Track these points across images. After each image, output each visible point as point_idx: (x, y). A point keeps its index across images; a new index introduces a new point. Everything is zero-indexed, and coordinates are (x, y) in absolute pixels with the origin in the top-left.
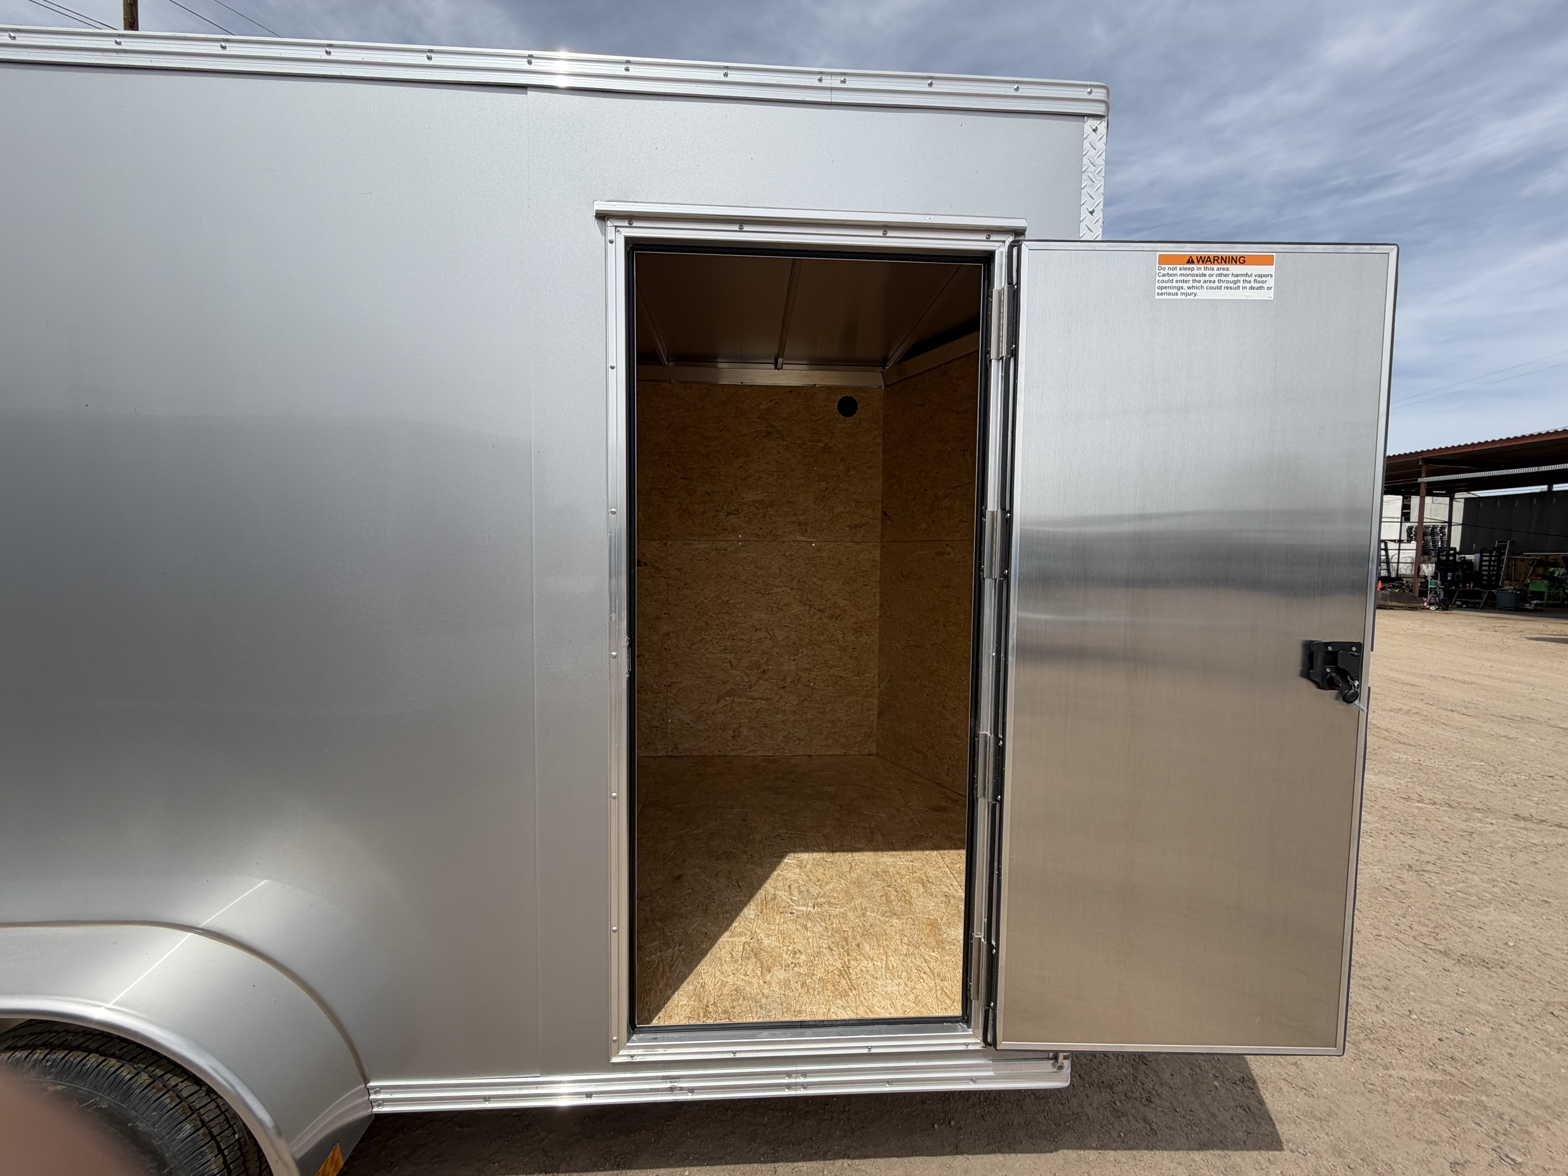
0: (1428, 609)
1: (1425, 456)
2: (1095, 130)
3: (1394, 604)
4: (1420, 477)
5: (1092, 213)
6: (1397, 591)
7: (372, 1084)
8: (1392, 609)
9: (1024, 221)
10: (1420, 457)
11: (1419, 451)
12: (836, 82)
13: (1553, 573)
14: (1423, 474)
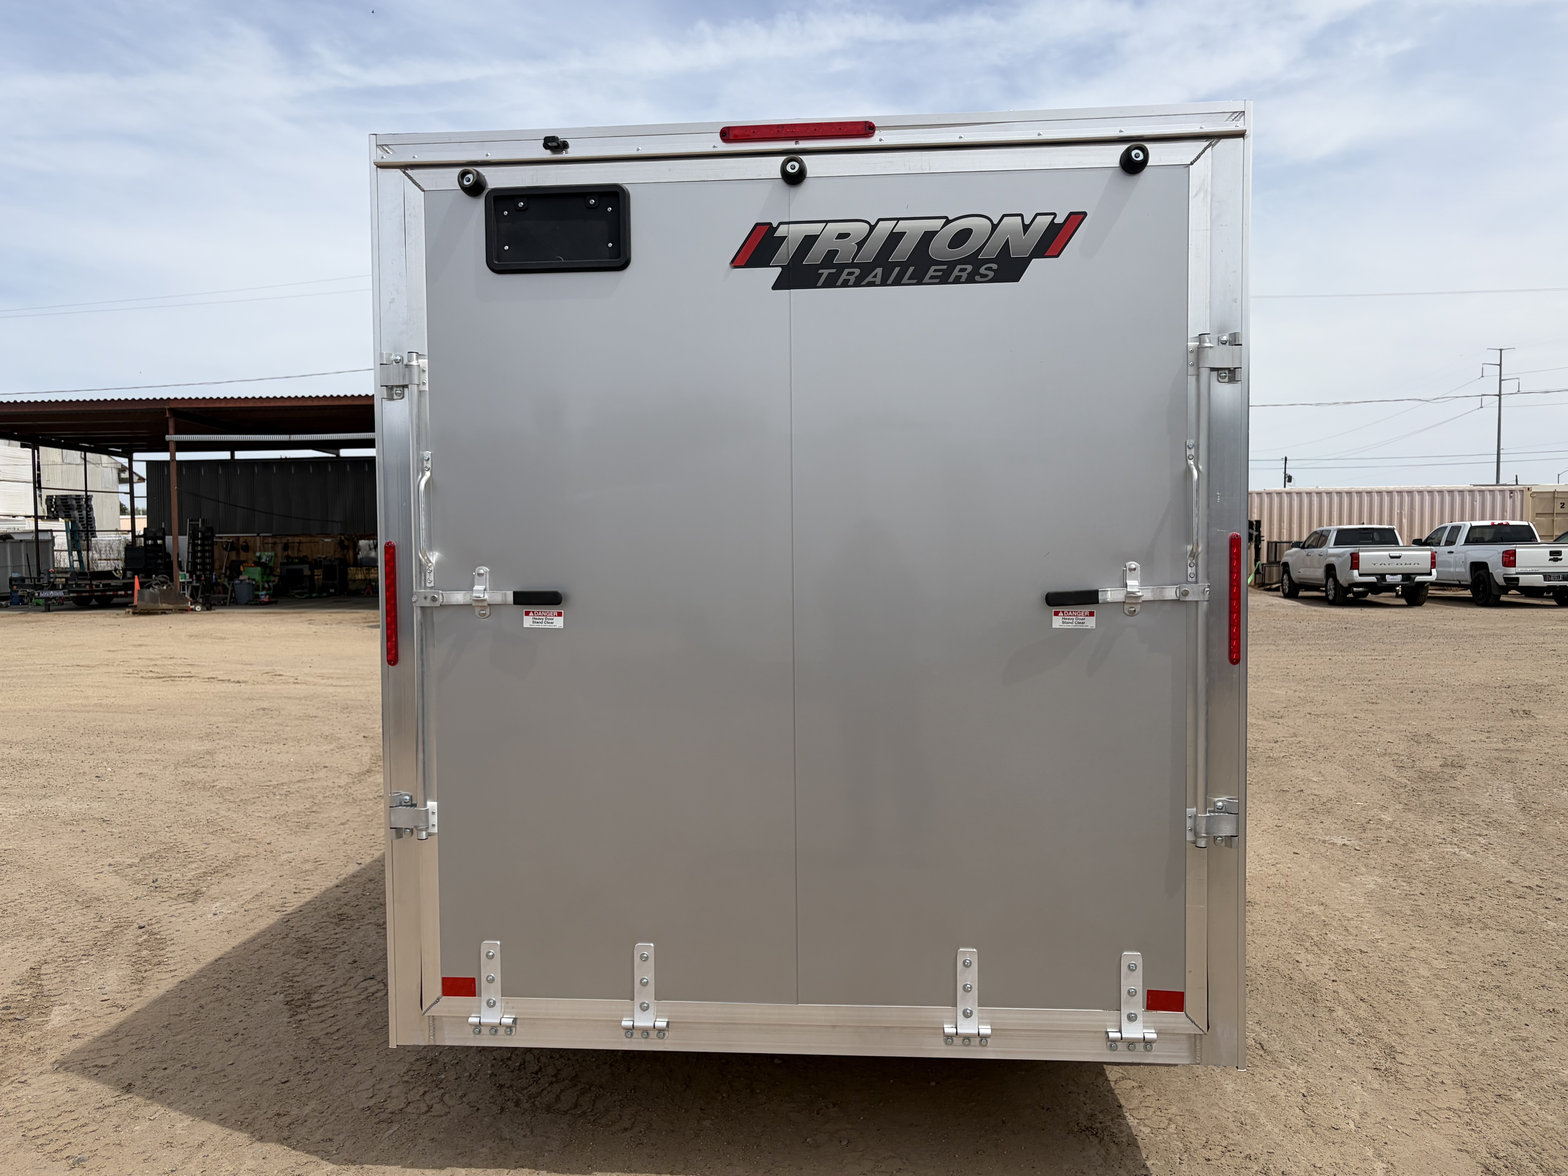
0: (192, 610)
1: (173, 406)
3: (164, 606)
4: (168, 434)
6: (165, 588)
8: (165, 613)
10: (167, 407)
11: (165, 398)
13: (260, 558)
14: (171, 430)
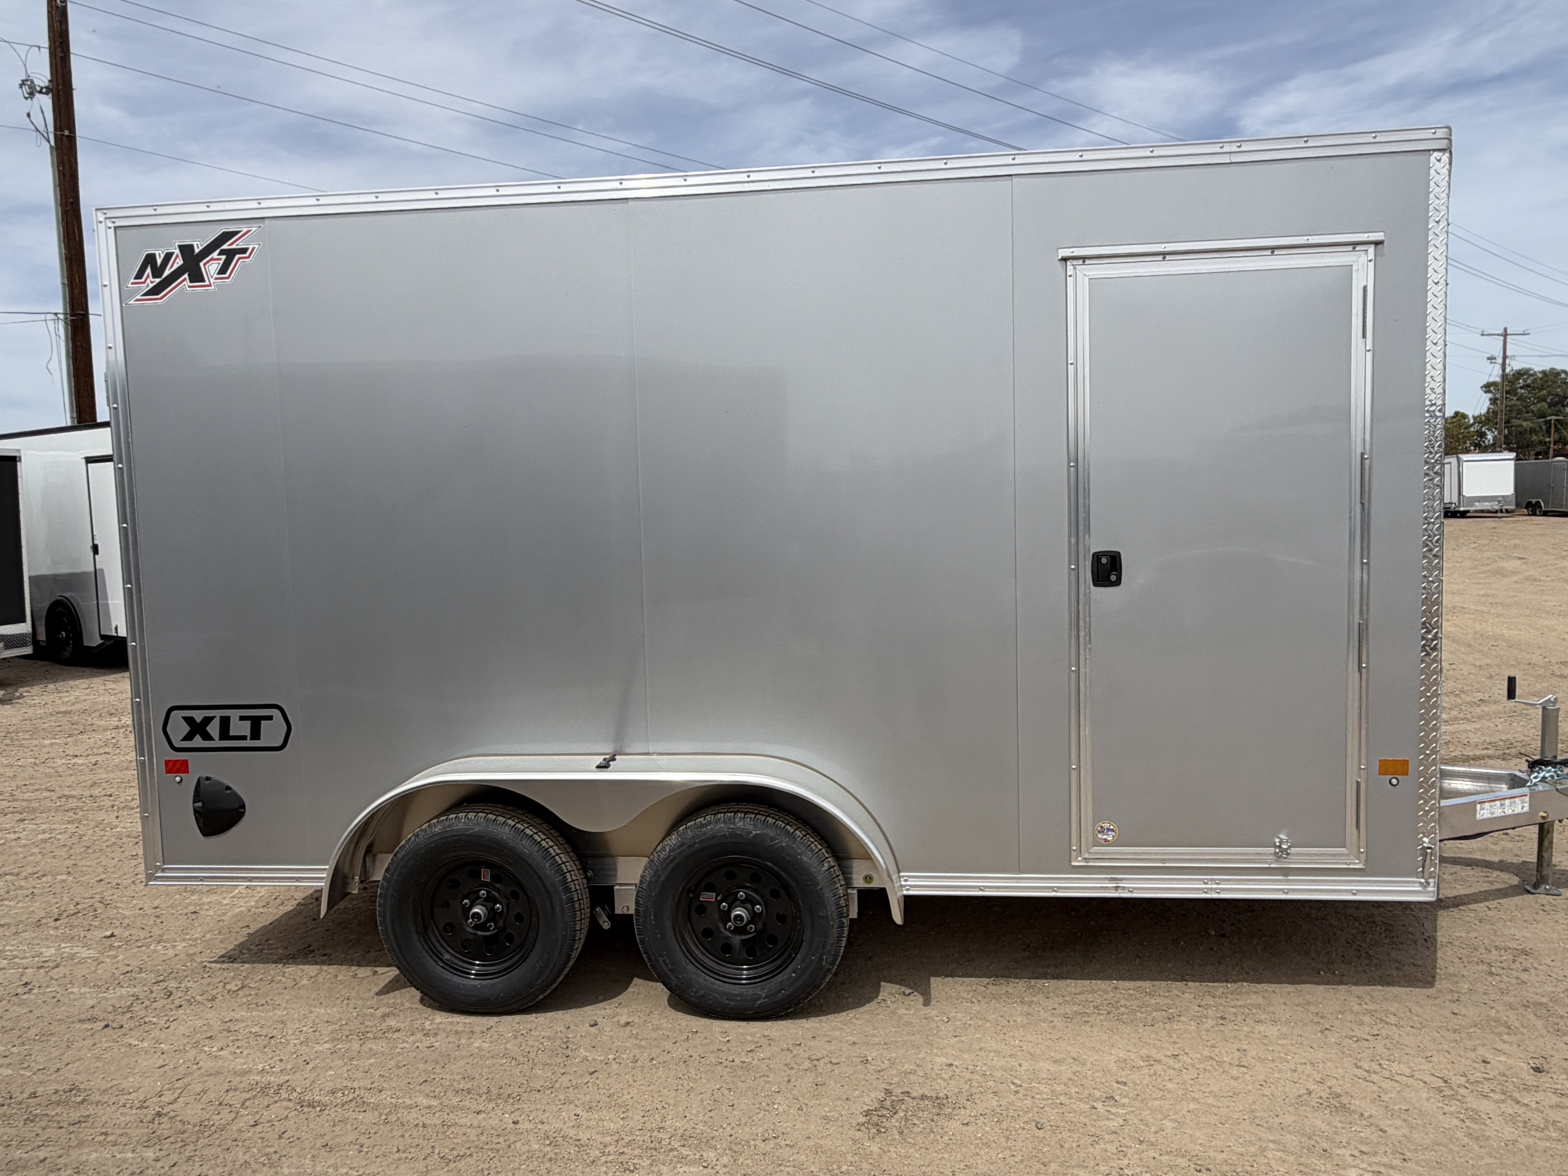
2: (1439, 161)
5: (1438, 222)
7: (901, 874)
9: (1382, 234)
12: (1234, 148)
